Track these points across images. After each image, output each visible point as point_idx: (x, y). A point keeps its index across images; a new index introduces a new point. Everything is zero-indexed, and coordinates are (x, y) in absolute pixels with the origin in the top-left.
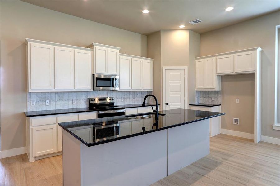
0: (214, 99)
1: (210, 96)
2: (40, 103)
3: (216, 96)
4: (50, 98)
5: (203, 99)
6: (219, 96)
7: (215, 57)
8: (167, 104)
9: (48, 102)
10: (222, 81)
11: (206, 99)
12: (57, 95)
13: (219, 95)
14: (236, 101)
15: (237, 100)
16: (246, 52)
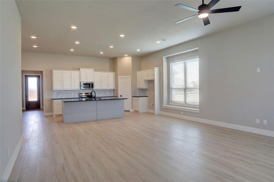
1: (144, 92)
2: (58, 95)
5: (142, 94)
7: (143, 71)
8: (121, 96)
9: (61, 95)
10: (148, 84)
13: (147, 91)
16: (152, 69)
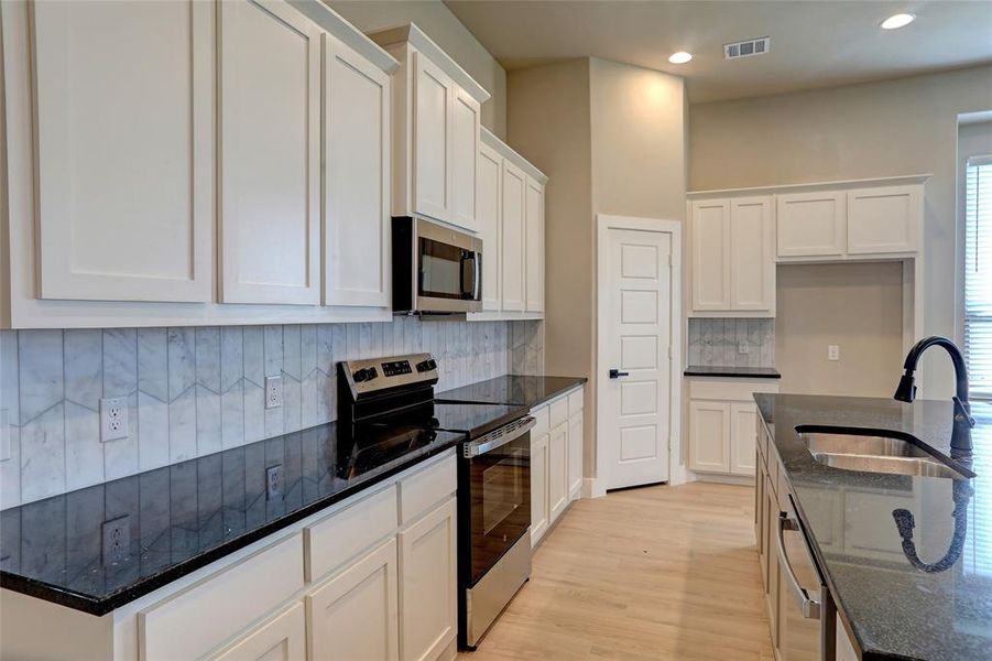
0: (747, 349)
1: (729, 337)
2: (54, 426)
3: (755, 337)
4: (131, 378)
5: (701, 351)
6: (768, 336)
7: (771, 194)
8: (614, 374)
11: (716, 350)
12: (176, 351)
13: (765, 334)
14: (830, 354)
15: (834, 352)
16: (888, 188)
